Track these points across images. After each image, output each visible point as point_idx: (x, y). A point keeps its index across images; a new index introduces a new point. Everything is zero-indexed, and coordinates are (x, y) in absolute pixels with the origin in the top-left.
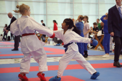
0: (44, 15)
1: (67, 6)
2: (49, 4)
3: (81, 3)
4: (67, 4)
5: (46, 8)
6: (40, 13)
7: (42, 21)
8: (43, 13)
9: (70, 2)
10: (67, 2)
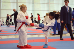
0: (33, 10)
1: (46, 5)
2: (35, 4)
3: (54, 4)
4: (45, 4)
5: (34, 6)
6: (30, 9)
7: (31, 14)
8: (32, 9)
9: (47, 3)
10: (46, 3)
